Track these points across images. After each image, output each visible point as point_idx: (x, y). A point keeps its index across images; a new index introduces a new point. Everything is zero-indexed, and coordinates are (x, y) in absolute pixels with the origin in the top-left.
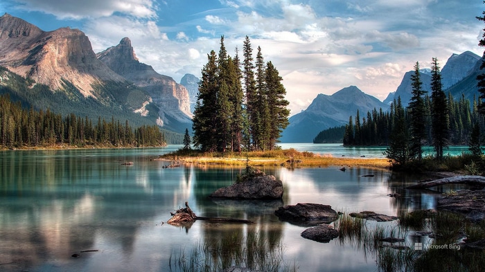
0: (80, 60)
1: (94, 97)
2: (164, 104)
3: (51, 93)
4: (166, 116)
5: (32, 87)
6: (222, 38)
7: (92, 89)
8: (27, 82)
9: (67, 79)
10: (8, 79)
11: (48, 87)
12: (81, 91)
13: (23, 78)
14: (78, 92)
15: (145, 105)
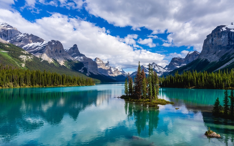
0: (59, 52)
1: (64, 65)
2: (89, 68)
3: (49, 63)
4: (90, 72)
5: (42, 61)
6: (139, 63)
7: (64, 63)
8: (40, 59)
9: (54, 58)
10: (33, 58)
11: (48, 61)
12: (60, 63)
13: (38, 58)
14: (59, 63)
15: (82, 68)
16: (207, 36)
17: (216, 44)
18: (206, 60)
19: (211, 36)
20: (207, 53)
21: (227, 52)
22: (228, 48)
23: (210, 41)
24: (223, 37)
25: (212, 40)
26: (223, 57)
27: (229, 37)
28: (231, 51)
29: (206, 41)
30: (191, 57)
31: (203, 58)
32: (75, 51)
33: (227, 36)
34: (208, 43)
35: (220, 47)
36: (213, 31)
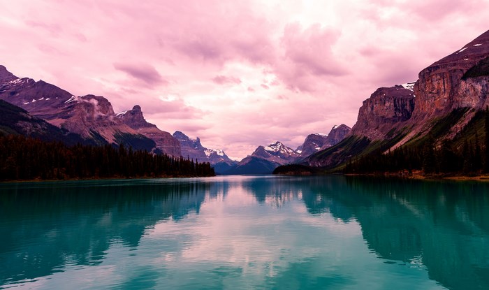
1: (116, 143)
2: (164, 150)
3: (82, 139)
5: (67, 135)
7: (115, 138)
8: (62, 131)
10: (46, 128)
11: (80, 135)
12: (106, 139)
13: (58, 128)
14: (104, 139)
15: (153, 149)
16: (364, 102)
17: (378, 114)
18: (365, 138)
19: (371, 102)
20: (366, 127)
21: (394, 126)
22: (394, 121)
23: (370, 109)
24: (387, 104)
25: (372, 109)
26: (389, 134)
27: (395, 106)
28: (399, 125)
29: (362, 110)
30: (337, 134)
31: (360, 135)
32: (136, 118)
33: (392, 104)
34: (365, 112)
35: (384, 119)
36: (373, 95)
